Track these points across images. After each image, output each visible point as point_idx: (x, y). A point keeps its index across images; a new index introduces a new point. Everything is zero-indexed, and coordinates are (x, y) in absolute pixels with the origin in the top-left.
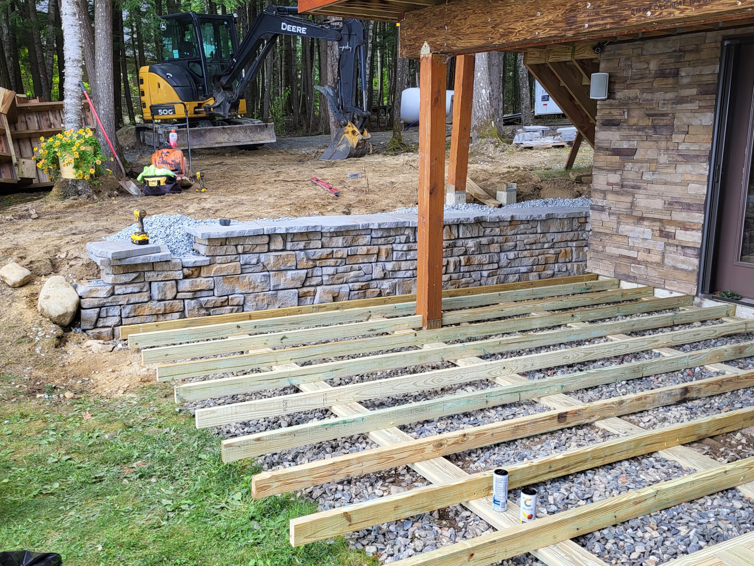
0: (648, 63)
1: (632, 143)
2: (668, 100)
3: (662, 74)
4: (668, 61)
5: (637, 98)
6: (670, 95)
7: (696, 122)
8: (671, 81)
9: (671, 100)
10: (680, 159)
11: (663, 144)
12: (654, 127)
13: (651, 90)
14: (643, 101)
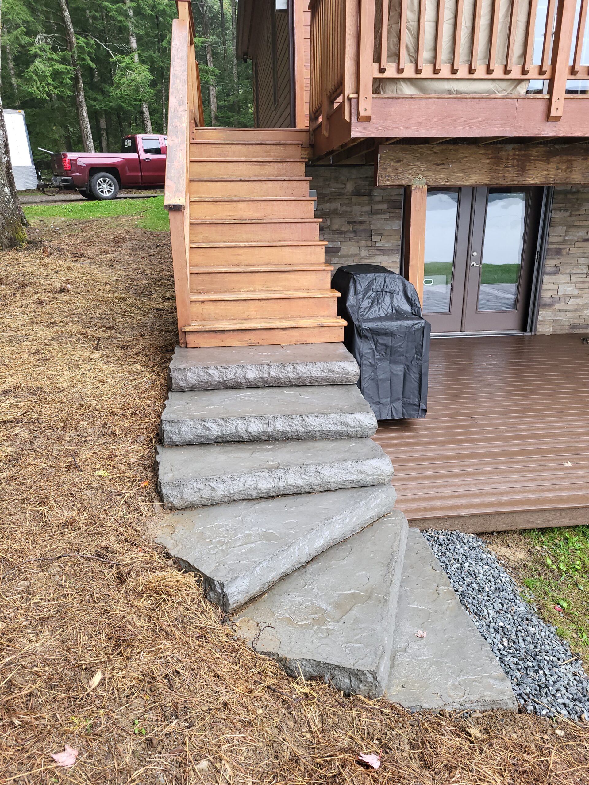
0: (345, 184)
1: (335, 243)
2: (365, 212)
3: (358, 193)
4: (364, 184)
5: (337, 209)
6: (367, 208)
7: (388, 227)
8: (366, 198)
9: (367, 212)
10: (378, 252)
11: (363, 243)
12: (355, 232)
13: (349, 204)
14: (343, 211)
